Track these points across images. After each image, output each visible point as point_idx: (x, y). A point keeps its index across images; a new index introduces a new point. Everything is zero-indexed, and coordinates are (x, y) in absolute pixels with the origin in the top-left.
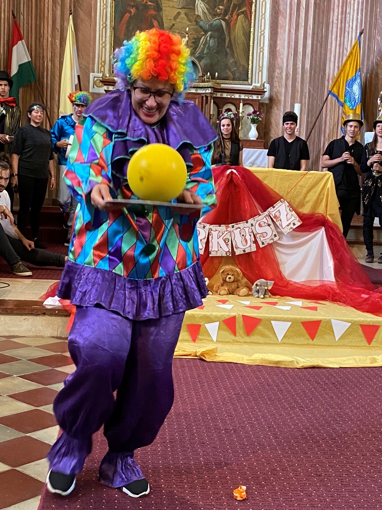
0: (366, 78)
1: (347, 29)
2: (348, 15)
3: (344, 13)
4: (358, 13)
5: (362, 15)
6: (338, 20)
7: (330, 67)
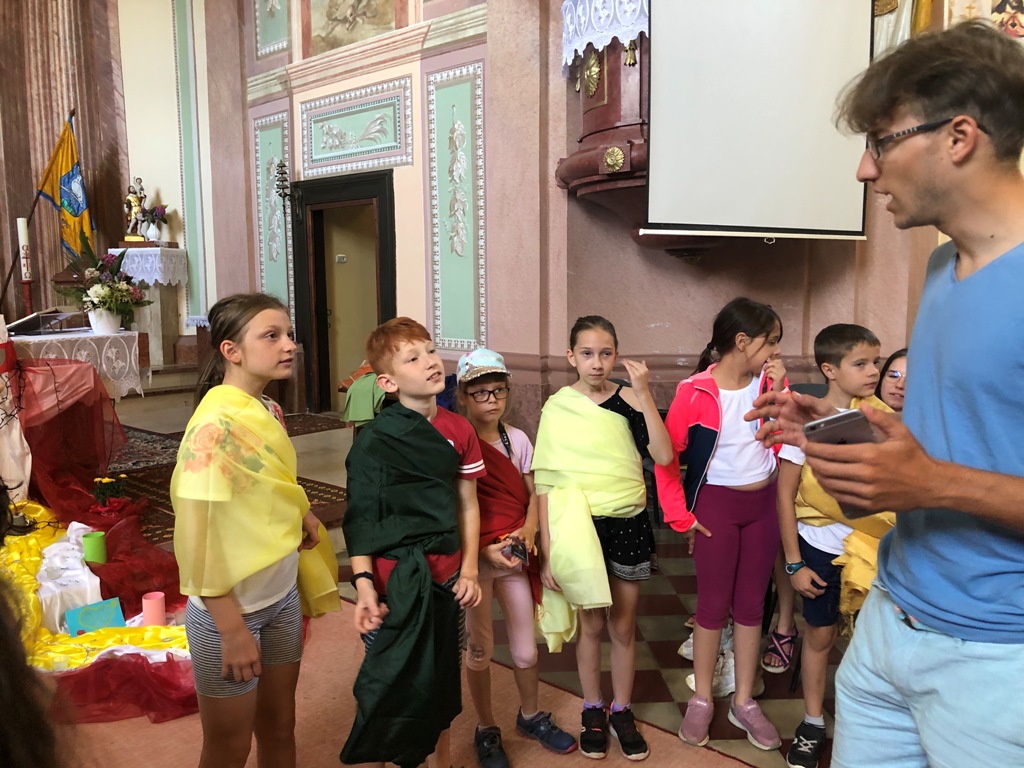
0: (94, 175)
1: (55, 109)
2: (53, 91)
3: (48, 87)
4: (68, 89)
5: (75, 93)
6: (39, 95)
7: (36, 159)
